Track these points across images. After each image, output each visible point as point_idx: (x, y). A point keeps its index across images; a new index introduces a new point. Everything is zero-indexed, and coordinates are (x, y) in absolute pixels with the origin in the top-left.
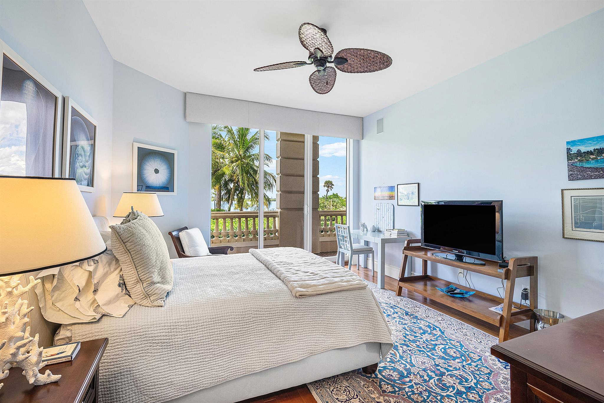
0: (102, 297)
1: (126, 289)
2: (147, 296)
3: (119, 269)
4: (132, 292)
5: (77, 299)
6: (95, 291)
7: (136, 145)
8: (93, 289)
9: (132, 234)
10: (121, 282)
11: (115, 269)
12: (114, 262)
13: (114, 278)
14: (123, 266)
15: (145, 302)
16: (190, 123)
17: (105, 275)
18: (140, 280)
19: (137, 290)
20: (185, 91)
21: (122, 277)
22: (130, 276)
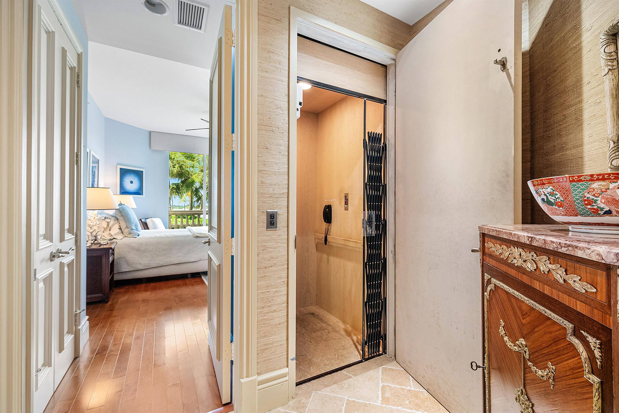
0: (112, 232)
1: (122, 231)
2: (130, 234)
3: (118, 223)
4: (124, 232)
5: (103, 232)
6: (110, 230)
7: (119, 167)
8: (109, 229)
9: (124, 210)
10: (120, 228)
11: (117, 223)
12: (116, 220)
13: (117, 226)
14: (120, 222)
15: (129, 236)
16: (154, 151)
17: (114, 225)
18: (127, 227)
19: (126, 231)
20: (150, 131)
21: (120, 226)
22: (123, 226)
